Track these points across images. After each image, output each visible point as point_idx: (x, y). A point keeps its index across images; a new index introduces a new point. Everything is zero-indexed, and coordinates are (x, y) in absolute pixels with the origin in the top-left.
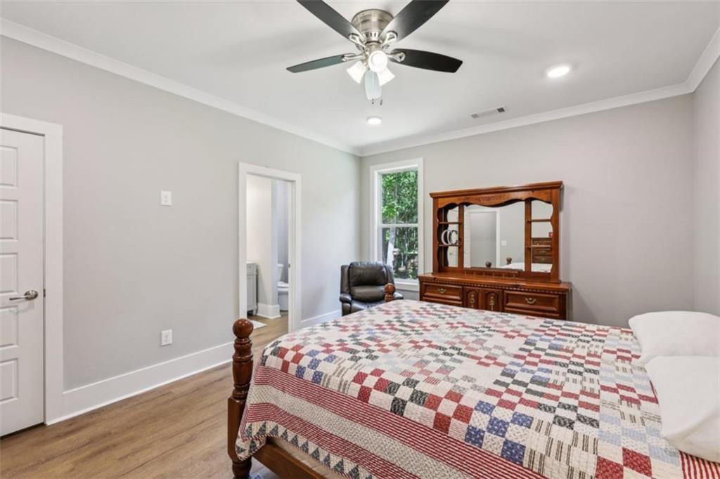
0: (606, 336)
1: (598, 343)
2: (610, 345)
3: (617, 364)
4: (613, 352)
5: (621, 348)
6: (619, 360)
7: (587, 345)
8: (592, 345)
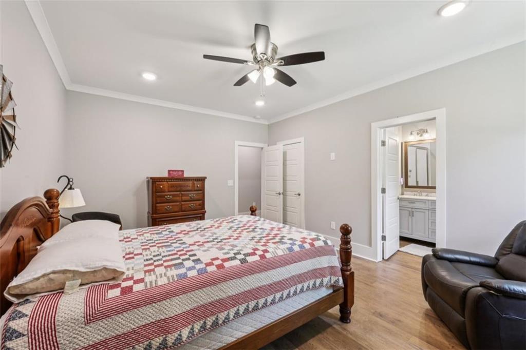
0: (145, 266)
1: (148, 257)
2: (140, 259)
3: (133, 249)
4: (136, 255)
5: (133, 260)
6: (132, 252)
7: (153, 254)
8: (150, 255)
